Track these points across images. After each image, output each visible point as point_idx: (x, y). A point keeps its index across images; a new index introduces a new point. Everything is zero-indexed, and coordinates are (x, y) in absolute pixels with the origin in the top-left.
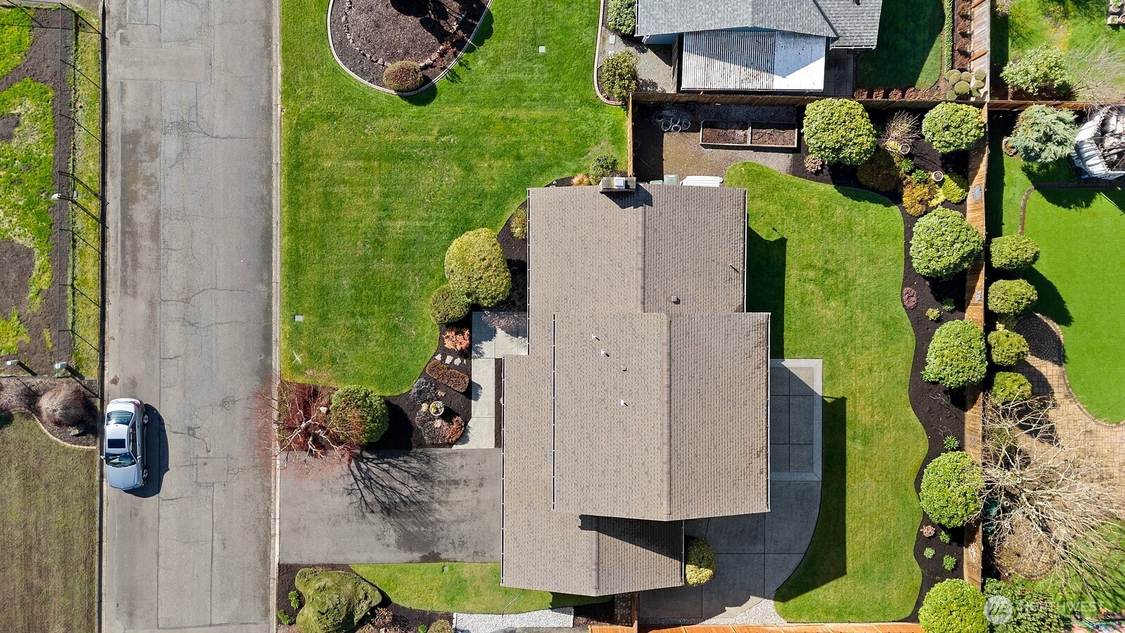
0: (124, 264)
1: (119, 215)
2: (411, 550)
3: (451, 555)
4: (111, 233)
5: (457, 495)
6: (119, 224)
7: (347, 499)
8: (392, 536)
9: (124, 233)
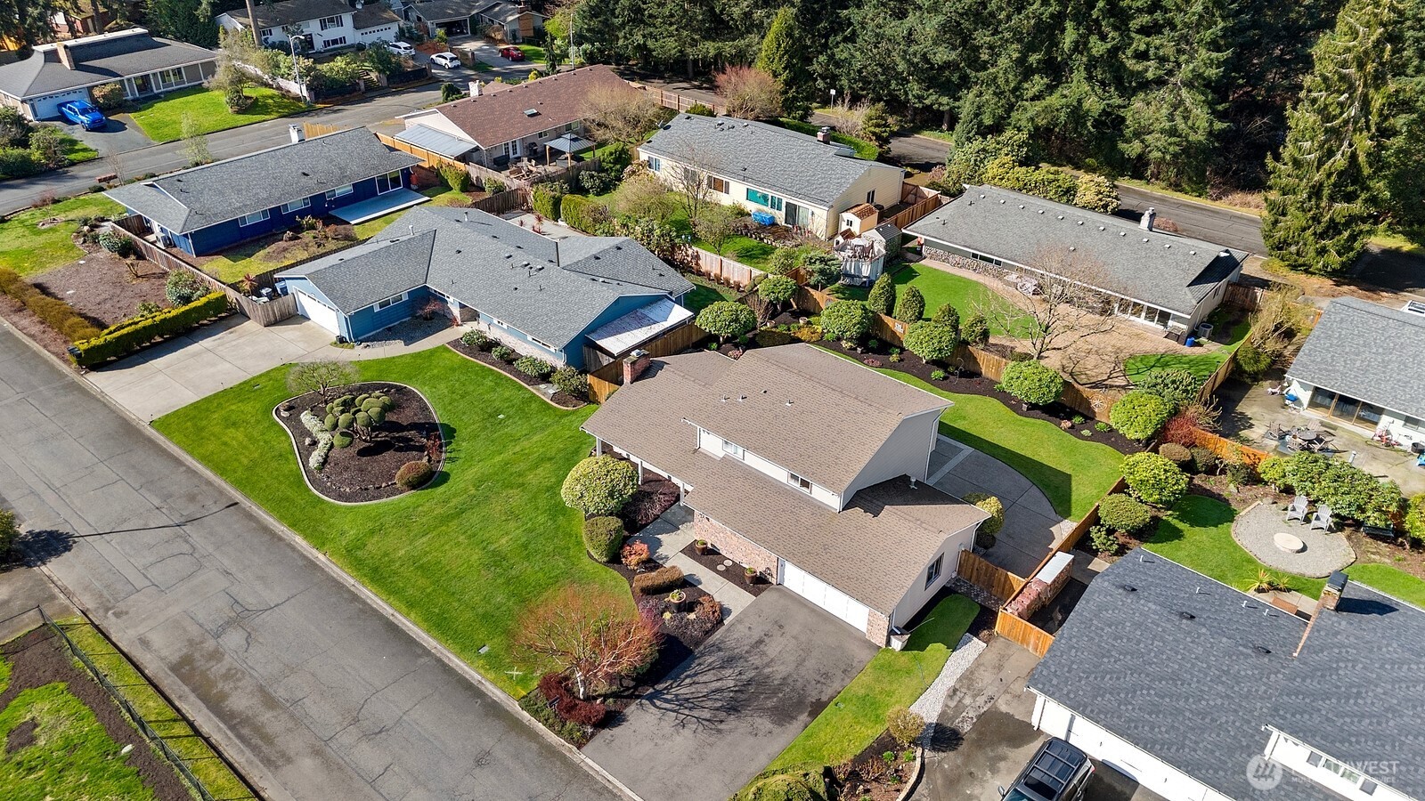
0: (255, 749)
1: (216, 720)
2: (793, 718)
3: (828, 692)
4: (216, 738)
5: (772, 649)
6: (222, 725)
7: (687, 732)
8: (764, 723)
9: (232, 728)
